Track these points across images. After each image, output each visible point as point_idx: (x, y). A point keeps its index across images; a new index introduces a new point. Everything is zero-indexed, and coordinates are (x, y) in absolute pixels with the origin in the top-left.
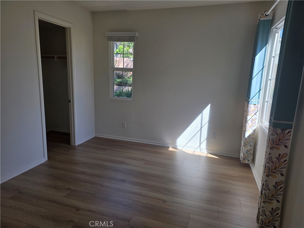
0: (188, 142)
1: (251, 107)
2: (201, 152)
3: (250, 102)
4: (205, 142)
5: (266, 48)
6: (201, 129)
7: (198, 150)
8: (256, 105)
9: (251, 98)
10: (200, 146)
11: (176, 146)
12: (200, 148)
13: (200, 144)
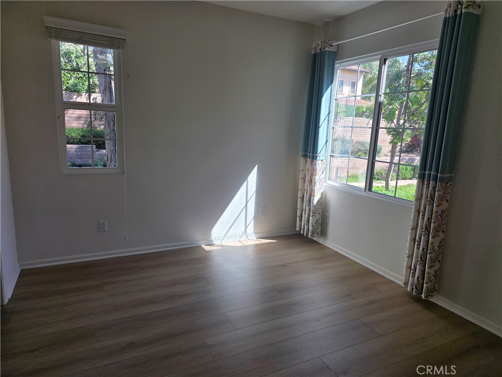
0: (229, 229)
1: (319, 164)
2: (249, 239)
3: (318, 158)
4: (252, 223)
5: (332, 87)
6: (246, 205)
7: (244, 238)
8: (324, 161)
9: (318, 153)
10: (246, 230)
11: (212, 241)
12: (246, 234)
13: (246, 228)
